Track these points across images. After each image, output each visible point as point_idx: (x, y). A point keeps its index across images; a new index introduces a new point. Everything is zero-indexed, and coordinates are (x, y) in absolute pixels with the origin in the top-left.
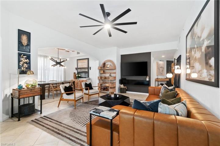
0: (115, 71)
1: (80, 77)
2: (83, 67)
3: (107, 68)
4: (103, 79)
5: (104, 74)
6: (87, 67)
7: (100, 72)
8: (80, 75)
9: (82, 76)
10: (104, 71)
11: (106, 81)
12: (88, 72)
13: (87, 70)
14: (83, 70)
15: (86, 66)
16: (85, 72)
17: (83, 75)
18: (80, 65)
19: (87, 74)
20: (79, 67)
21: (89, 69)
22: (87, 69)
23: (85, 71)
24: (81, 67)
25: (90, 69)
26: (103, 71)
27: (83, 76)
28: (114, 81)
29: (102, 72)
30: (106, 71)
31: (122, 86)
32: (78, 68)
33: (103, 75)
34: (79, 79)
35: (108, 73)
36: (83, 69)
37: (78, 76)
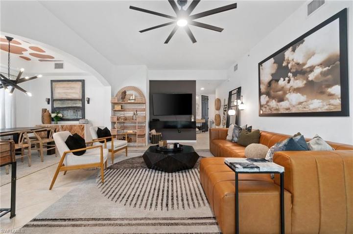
0: (144, 107)
1: (62, 119)
2: (69, 97)
3: (129, 101)
4: (123, 121)
5: (123, 113)
6: (80, 97)
7: (113, 107)
8: (60, 115)
9: (66, 117)
10: (122, 106)
11: (125, 125)
12: (83, 109)
13: (79, 105)
14: (70, 104)
15: (78, 96)
16: (75, 109)
17: (69, 114)
18: (59, 93)
19: (80, 113)
20: (56, 96)
21: (86, 102)
22: (81, 102)
23: (75, 105)
24: (64, 97)
25: (88, 103)
26: (120, 106)
27: (69, 117)
28: (143, 125)
29: (118, 108)
30: (127, 106)
31: (154, 132)
32: (54, 100)
33: (121, 114)
34: (58, 122)
35: (129, 110)
36: (69, 102)
37: (56, 117)
